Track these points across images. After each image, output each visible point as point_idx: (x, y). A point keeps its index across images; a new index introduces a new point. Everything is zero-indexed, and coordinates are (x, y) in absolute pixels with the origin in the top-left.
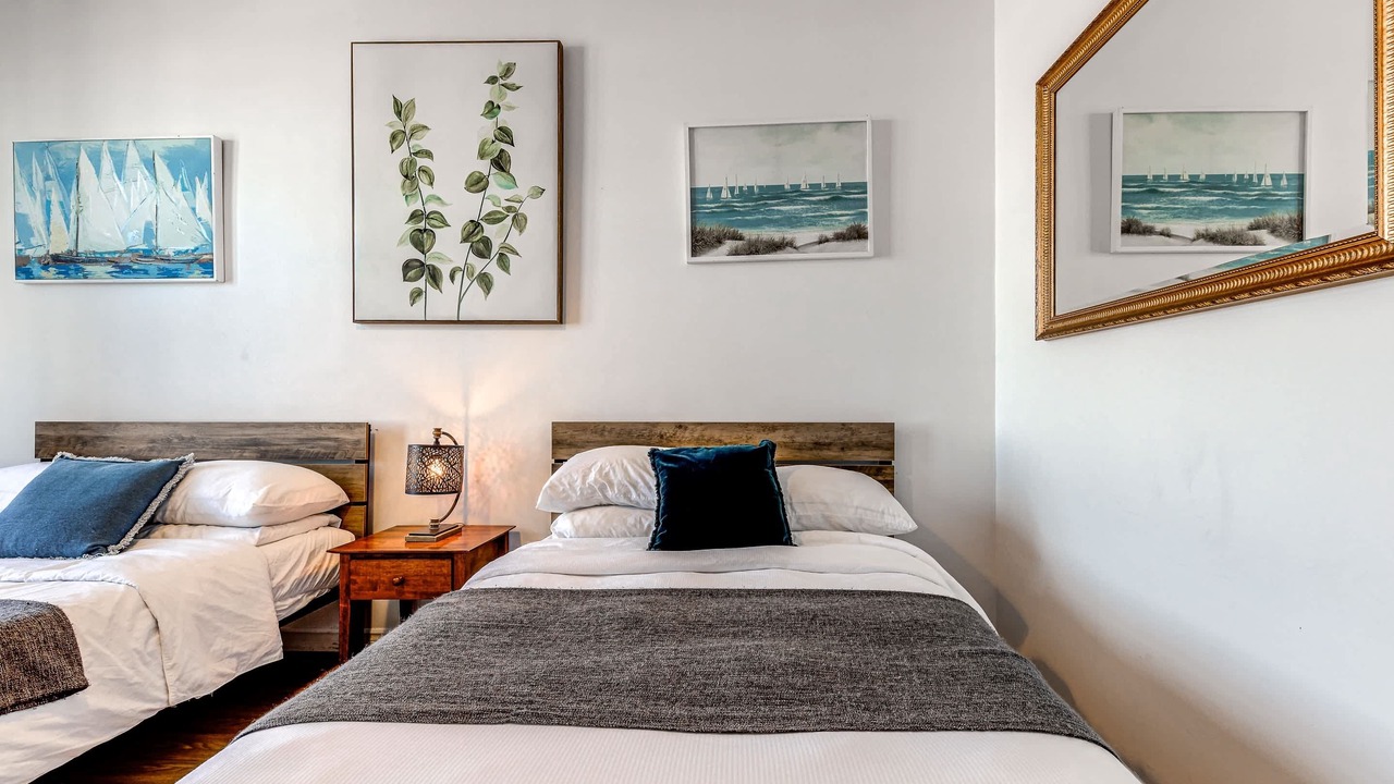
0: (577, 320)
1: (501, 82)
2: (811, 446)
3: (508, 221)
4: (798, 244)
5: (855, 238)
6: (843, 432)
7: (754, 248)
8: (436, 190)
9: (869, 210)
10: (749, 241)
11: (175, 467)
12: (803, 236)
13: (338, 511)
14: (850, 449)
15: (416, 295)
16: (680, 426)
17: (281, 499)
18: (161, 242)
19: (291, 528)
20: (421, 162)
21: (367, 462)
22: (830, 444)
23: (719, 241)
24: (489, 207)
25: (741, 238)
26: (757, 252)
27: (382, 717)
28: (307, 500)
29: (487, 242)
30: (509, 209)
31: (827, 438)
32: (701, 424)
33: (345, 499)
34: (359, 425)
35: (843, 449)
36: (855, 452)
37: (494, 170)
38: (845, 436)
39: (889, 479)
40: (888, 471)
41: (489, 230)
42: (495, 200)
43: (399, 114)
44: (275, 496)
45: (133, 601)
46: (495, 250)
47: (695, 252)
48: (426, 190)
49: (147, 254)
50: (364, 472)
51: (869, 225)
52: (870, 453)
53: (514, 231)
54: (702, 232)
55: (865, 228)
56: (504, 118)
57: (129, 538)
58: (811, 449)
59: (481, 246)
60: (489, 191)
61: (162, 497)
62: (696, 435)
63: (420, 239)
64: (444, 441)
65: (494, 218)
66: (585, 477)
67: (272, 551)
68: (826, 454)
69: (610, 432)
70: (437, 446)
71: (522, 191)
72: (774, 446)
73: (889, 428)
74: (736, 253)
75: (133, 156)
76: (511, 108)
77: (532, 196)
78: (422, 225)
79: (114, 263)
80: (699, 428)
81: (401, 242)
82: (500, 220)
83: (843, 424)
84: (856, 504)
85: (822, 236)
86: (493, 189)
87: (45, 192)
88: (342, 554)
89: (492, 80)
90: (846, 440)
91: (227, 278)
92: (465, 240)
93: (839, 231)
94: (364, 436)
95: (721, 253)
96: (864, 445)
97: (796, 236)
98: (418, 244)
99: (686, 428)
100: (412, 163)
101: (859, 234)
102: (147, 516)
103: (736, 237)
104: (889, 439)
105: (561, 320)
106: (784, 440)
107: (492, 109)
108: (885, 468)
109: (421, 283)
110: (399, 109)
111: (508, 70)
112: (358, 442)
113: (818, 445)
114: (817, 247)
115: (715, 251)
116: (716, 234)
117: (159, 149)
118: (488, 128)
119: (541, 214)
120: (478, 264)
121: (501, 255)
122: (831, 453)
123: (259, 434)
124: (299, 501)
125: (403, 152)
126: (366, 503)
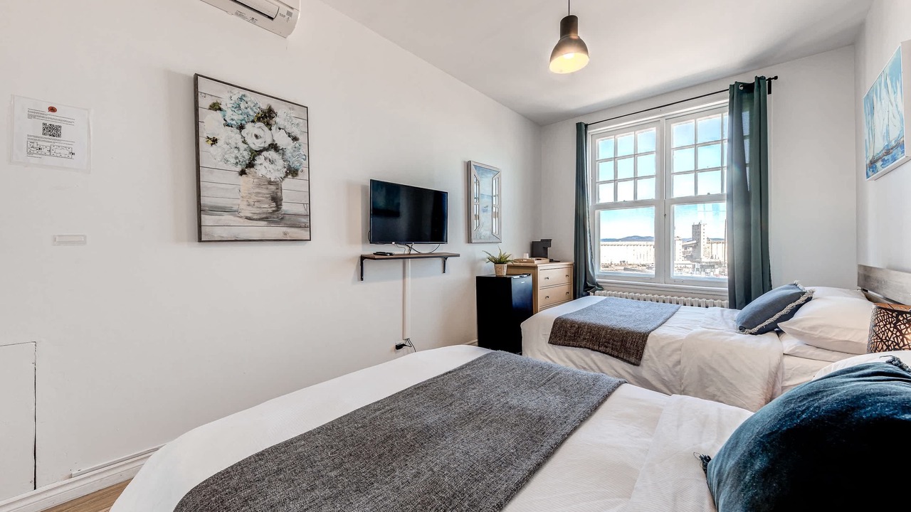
11: (800, 295)
61: (784, 311)
75: (883, 82)
79: (881, 158)
87: (869, 123)
117: (888, 71)
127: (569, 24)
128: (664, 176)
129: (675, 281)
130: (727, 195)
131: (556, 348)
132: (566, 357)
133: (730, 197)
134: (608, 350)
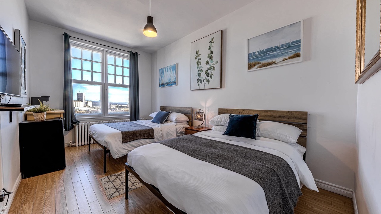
0: (224, 87)
1: (211, 42)
2: (278, 117)
3: (212, 69)
4: (276, 62)
5: (296, 57)
6: (289, 114)
7: (264, 66)
8: (201, 65)
9: (301, 48)
10: (263, 64)
11: (169, 113)
12: (278, 60)
13: (188, 122)
14: (291, 119)
15: (199, 85)
16: (244, 110)
17: (179, 119)
18: (171, 80)
19: (181, 124)
20: (200, 61)
21: (192, 114)
22: (284, 117)
23: (255, 65)
24: (209, 67)
25: (260, 64)
26: (265, 66)
27: (164, 144)
28: (183, 120)
29: (209, 74)
30: (212, 67)
31: (283, 115)
32: (248, 110)
33: (188, 120)
34: (191, 108)
35: (288, 118)
36: (292, 120)
37: (210, 60)
38: (289, 115)
39: (305, 128)
40: (305, 126)
41: (209, 71)
42: (210, 65)
43: (196, 53)
44: (178, 118)
45: (160, 130)
46: (210, 75)
47: (249, 69)
48: (200, 66)
49: (170, 82)
50: (191, 116)
51: (301, 53)
52: (298, 120)
53: (213, 71)
54: (250, 64)
55: (299, 53)
56: (212, 49)
57: (164, 122)
58: (278, 118)
59: (208, 74)
60: (209, 64)
61: (167, 117)
62: (247, 112)
63: (199, 75)
64: (200, 111)
65: (210, 69)
66: (217, 119)
67: (177, 126)
68: (283, 119)
69: (229, 111)
70: (199, 112)
71: (214, 63)
72: (258, 115)
73: (306, 113)
74: (259, 67)
75: (169, 68)
76: (213, 47)
77: (216, 63)
78: (199, 72)
79: (167, 84)
80: (248, 111)
81: (197, 76)
82: (211, 69)
83: (289, 111)
84: (278, 132)
85: (284, 59)
86: (210, 63)
87: (162, 75)
88: (185, 128)
89: (210, 42)
90: (290, 116)
91: (177, 85)
92: (205, 74)
93: (290, 56)
94: (191, 110)
95: (255, 68)
96: (296, 118)
97: (276, 60)
98: (199, 76)
99: (245, 111)
100: (198, 61)
101: (298, 55)
102: (166, 119)
103: (259, 64)
104: (305, 117)
105: (221, 87)
106: (270, 115)
107: (210, 48)
108: (304, 125)
109: (199, 83)
110: (197, 52)
111: (212, 39)
112: (190, 111)
113: (280, 117)
114: (283, 62)
115: (254, 68)
116: (254, 64)
117: (171, 67)
118: (209, 51)
119: (217, 66)
120: (207, 78)
121: (211, 76)
122: (285, 119)
123: (180, 109)
124: (182, 119)
125: (197, 60)
126: (192, 121)
127: (150, 20)
128: (104, 74)
129: (110, 115)
130: (129, 86)
131: (126, 144)
132: (131, 146)
133: (130, 86)
134: (145, 137)
